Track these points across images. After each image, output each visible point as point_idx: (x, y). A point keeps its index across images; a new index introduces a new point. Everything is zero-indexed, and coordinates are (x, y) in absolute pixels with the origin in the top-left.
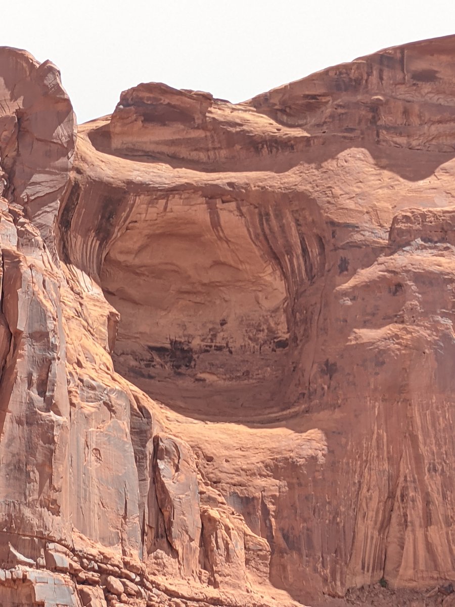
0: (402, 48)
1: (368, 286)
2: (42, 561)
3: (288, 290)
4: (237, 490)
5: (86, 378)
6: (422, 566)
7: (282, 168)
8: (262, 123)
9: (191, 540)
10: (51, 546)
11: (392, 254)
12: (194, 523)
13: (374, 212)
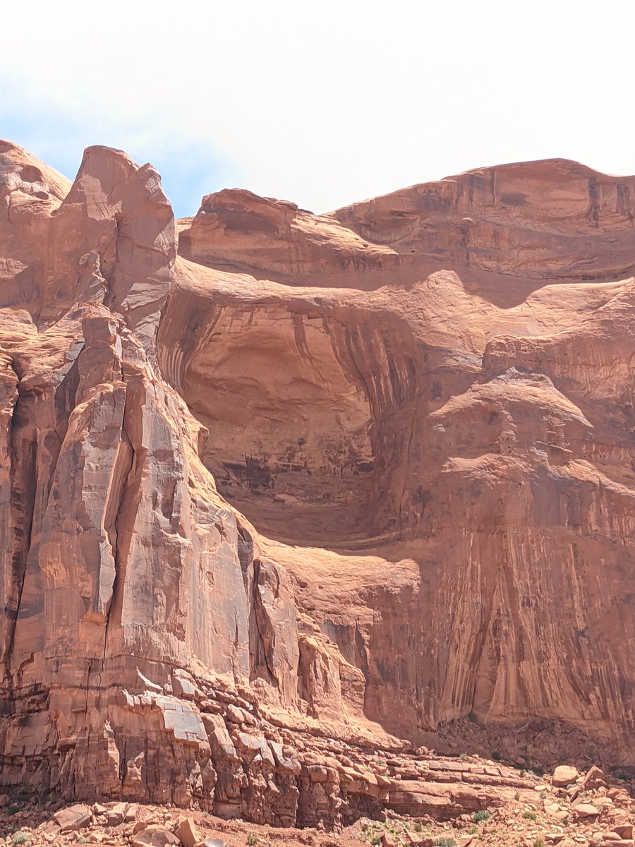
0: (492, 170)
1: (464, 414)
2: (169, 688)
3: (373, 412)
4: (332, 617)
5: (198, 499)
6: (512, 702)
7: (370, 287)
8: (347, 238)
9: (291, 668)
10: (178, 672)
11: (487, 381)
12: (293, 650)
13: (467, 337)
